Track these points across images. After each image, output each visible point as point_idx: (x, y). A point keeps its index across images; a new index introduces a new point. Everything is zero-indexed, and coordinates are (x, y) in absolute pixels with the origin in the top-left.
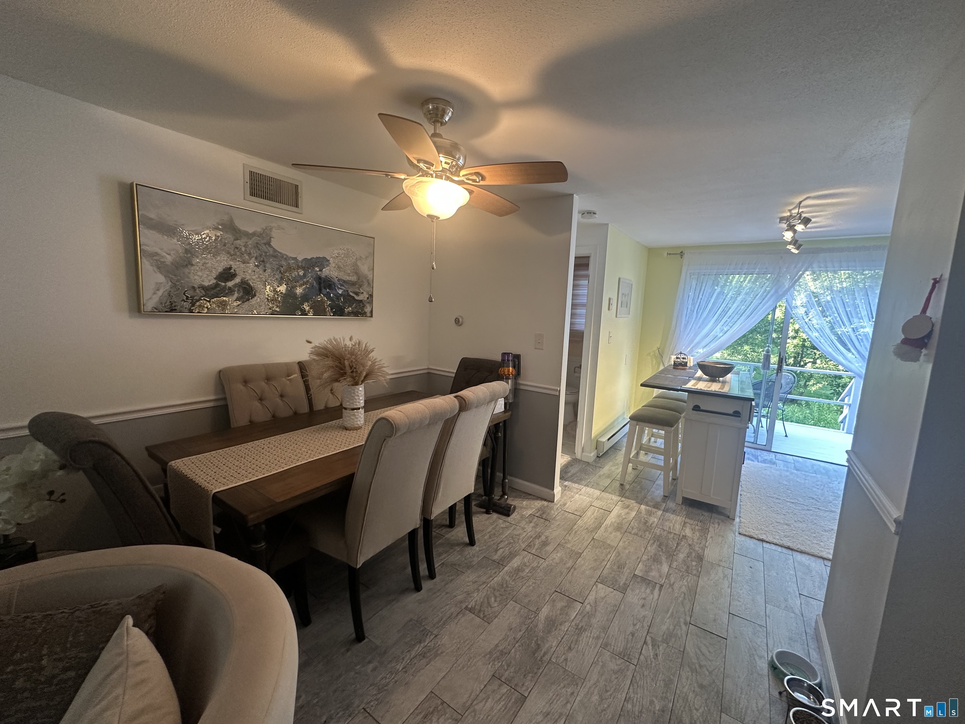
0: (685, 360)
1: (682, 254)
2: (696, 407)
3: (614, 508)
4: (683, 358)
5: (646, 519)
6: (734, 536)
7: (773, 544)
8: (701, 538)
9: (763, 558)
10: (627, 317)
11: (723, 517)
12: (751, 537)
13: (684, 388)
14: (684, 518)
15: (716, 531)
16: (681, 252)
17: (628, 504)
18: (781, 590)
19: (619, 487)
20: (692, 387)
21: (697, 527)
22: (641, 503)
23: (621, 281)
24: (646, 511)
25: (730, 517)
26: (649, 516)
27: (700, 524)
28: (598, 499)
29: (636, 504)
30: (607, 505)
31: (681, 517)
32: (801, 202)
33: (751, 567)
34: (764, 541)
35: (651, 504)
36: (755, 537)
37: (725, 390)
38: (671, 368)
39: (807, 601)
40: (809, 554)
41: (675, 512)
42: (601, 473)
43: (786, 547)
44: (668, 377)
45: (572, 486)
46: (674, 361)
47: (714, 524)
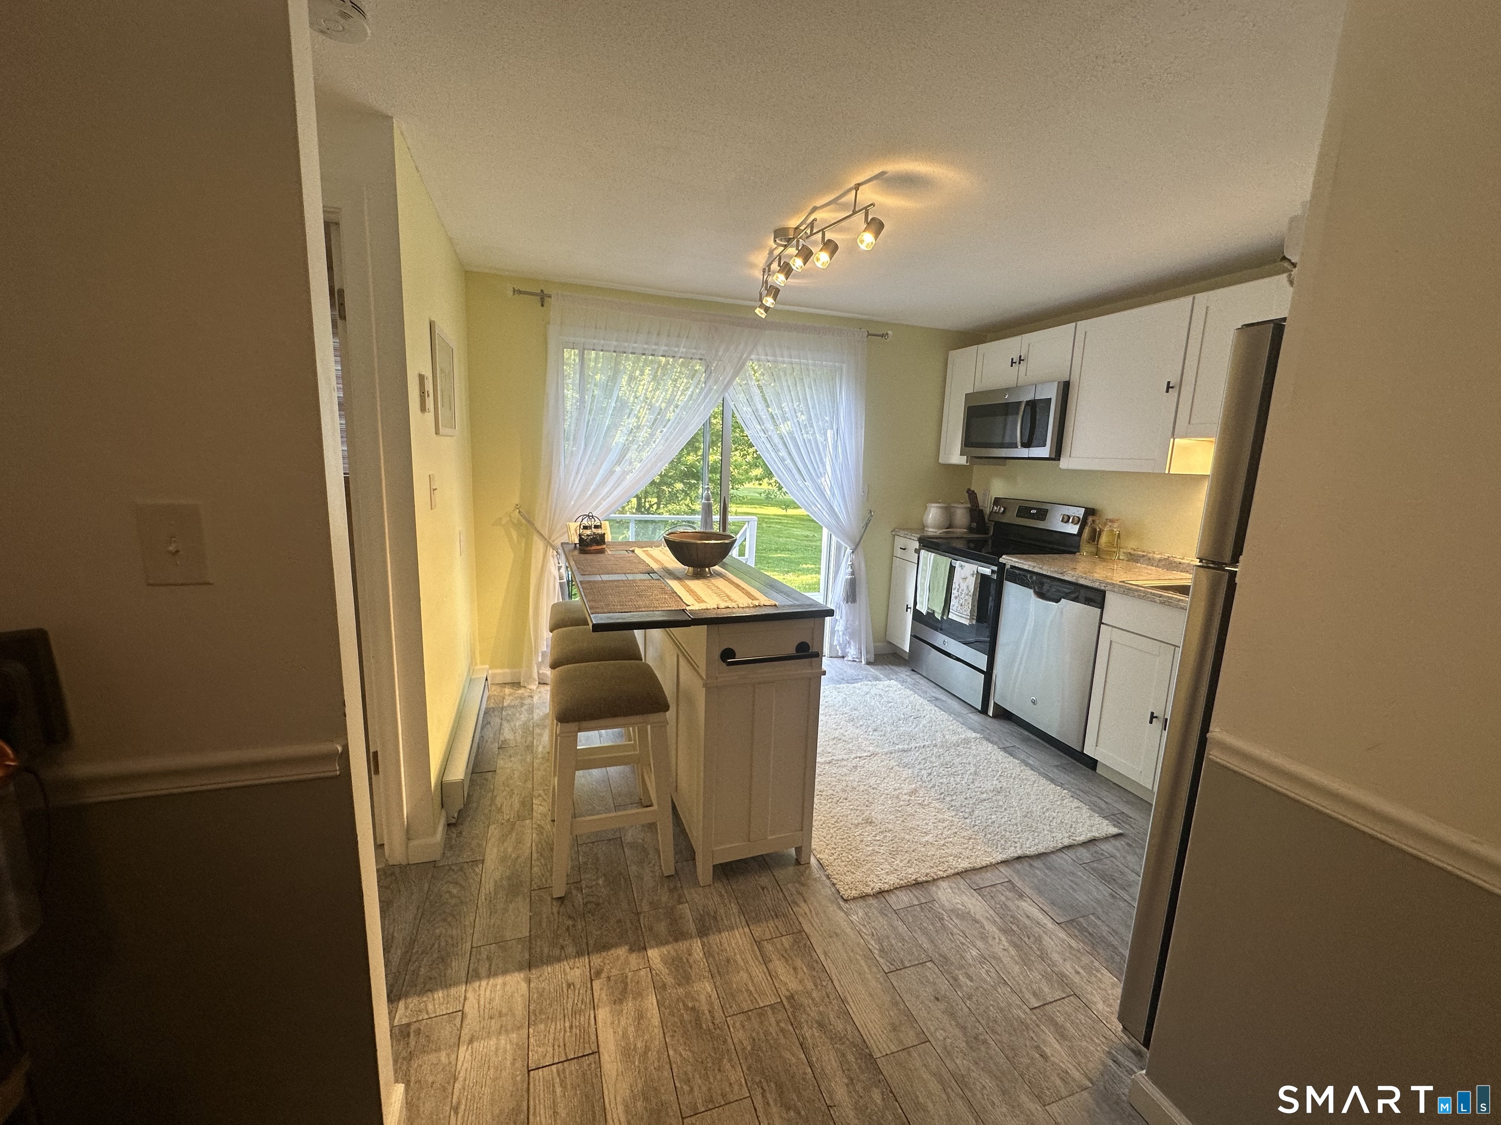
0: (599, 531)
1: (543, 298)
2: (727, 655)
3: (596, 1024)
4: (596, 527)
5: (690, 1005)
6: (846, 919)
7: (896, 888)
8: (814, 973)
9: (921, 947)
10: (453, 436)
11: (791, 869)
12: (864, 897)
13: (695, 613)
14: (747, 930)
15: (815, 924)
16: (542, 291)
17: (618, 972)
18: (1015, 1030)
19: (559, 913)
20: (703, 606)
21: (783, 939)
22: (642, 945)
23: (437, 332)
24: (671, 971)
25: (800, 861)
26: (688, 983)
27: (779, 923)
28: (533, 1018)
29: (634, 955)
30: (571, 1027)
31: (741, 930)
32: (857, 187)
33: (937, 999)
34: (883, 892)
35: (662, 928)
36: (869, 891)
37: (763, 600)
38: (576, 552)
39: (1052, 1021)
40: (943, 877)
41: (719, 918)
42: (488, 886)
43: (914, 884)
44: (613, 581)
45: (426, 1017)
46: (580, 535)
47: (798, 905)
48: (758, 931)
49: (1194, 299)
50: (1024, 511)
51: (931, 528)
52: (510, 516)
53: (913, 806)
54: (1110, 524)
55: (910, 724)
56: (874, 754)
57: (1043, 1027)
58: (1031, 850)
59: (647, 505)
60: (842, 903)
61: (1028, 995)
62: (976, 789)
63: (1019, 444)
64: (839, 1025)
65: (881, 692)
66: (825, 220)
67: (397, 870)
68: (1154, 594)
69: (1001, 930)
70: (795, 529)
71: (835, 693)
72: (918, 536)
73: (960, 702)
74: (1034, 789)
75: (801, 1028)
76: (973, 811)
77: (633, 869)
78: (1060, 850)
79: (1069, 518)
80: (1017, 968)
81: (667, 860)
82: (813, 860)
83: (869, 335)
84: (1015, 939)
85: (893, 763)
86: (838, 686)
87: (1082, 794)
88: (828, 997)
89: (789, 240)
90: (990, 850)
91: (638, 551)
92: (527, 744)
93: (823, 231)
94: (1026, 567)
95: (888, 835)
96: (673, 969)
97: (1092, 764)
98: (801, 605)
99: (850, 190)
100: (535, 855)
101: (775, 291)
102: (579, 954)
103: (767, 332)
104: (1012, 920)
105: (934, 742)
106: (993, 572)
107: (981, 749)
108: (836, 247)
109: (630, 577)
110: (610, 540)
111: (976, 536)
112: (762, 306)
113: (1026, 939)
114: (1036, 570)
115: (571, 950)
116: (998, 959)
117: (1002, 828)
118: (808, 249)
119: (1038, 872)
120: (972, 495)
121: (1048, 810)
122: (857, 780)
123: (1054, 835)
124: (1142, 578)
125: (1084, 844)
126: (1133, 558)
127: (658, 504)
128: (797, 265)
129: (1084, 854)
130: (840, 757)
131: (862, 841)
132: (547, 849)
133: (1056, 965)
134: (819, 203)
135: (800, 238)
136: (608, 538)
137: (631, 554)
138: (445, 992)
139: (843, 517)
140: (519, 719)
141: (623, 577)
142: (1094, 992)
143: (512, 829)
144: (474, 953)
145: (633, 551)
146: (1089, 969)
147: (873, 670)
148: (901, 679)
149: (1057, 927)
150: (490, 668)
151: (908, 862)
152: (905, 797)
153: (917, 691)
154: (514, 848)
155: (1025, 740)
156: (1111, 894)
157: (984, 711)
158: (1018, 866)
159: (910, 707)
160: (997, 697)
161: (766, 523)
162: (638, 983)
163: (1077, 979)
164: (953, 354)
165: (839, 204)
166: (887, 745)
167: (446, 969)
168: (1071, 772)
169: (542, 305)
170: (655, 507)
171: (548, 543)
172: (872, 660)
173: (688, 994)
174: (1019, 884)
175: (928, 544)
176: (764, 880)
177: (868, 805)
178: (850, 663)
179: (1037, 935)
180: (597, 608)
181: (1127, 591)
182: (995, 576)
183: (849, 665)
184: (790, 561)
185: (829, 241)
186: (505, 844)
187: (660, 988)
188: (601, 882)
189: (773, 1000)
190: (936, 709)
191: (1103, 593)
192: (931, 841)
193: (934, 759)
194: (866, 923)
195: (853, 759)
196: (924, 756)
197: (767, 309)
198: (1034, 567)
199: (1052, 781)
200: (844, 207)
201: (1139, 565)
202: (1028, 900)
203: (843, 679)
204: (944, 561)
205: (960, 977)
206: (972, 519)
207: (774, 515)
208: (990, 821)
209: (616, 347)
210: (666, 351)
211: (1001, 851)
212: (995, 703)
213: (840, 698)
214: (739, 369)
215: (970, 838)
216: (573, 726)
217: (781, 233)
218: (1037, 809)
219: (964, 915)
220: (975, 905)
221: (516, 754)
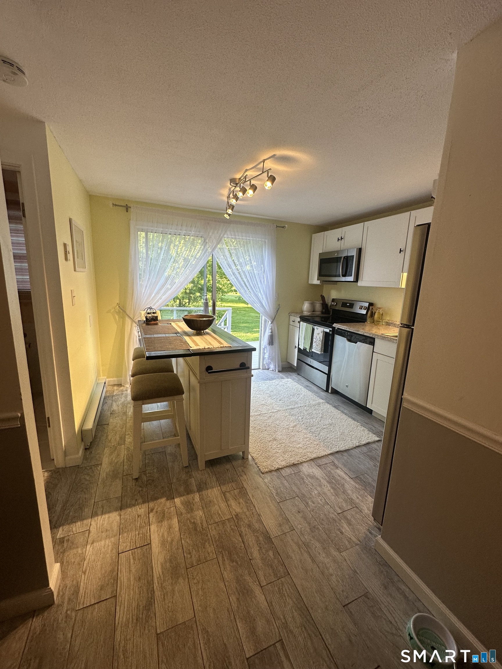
0: (155, 315)
1: (127, 208)
2: (209, 369)
3: (150, 532)
4: (154, 313)
5: (192, 521)
6: (262, 480)
7: (285, 467)
8: (248, 505)
9: (294, 491)
10: (84, 272)
11: (240, 461)
12: (271, 471)
13: (194, 351)
14: (219, 488)
15: (249, 484)
16: (126, 205)
17: (161, 509)
18: (330, 522)
19: (135, 485)
20: (198, 347)
21: (235, 491)
22: (172, 496)
23: (73, 223)
24: (184, 507)
25: (244, 458)
26: (192, 512)
27: (234, 485)
28: (121, 531)
29: (168, 502)
30: (139, 534)
31: (217, 488)
32: (264, 161)
33: (299, 512)
34: (279, 469)
35: (182, 489)
36: (273, 469)
37: (225, 344)
38: (144, 325)
39: (346, 518)
40: (305, 462)
41: (207, 483)
42: (103, 475)
43: (293, 465)
44: (159, 337)
45: (72, 534)
46: (146, 317)
47: (242, 476)
48: (224, 488)
49: (410, 212)
50: (344, 304)
51: (306, 312)
52: (115, 308)
53: (295, 432)
54: (379, 309)
55: (296, 397)
56: (279, 411)
57: (342, 521)
58: (343, 448)
59: (184, 303)
60: (261, 475)
61: (337, 508)
62: (322, 424)
63: (341, 275)
64: (257, 526)
65: (284, 384)
66: (251, 175)
67: (61, 471)
68: (394, 339)
69: (328, 482)
70: (251, 313)
71: (264, 385)
72: (300, 315)
73: (318, 387)
74: (346, 423)
75: (241, 528)
76: (320, 433)
77: (170, 464)
78: (355, 448)
79: (362, 307)
80: (333, 497)
81: (185, 460)
82: (250, 457)
83: (277, 227)
84: (333, 486)
85: (287, 414)
86: (265, 382)
87: (365, 424)
88: (253, 514)
89: (237, 184)
90: (325, 449)
91: (173, 324)
92: (124, 411)
93: (250, 180)
94: (343, 329)
95: (283, 445)
96: (186, 507)
97: (370, 411)
98: (242, 346)
99: (261, 162)
100: (125, 460)
101: (232, 207)
102: (144, 502)
103: (232, 225)
104: (332, 478)
105: (305, 404)
106: (330, 331)
107: (325, 407)
108: (256, 188)
109: (167, 335)
110: (161, 319)
111: (324, 315)
112: (227, 213)
113: (338, 485)
114: (347, 330)
115: (140, 501)
116: (324, 493)
117: (331, 440)
118: (245, 188)
119: (345, 458)
120: (323, 298)
121: (351, 431)
122: (271, 422)
123: (352, 442)
124: (390, 332)
125: (365, 445)
126: (388, 324)
127: (189, 302)
128: (240, 195)
129: (365, 449)
130: (264, 412)
131: (271, 448)
132: (130, 458)
133: (349, 495)
134: (248, 167)
135: (241, 183)
136: (159, 318)
137: (169, 325)
138: (82, 523)
139: (267, 308)
140: (121, 401)
141: (164, 335)
142: (364, 505)
143: (116, 449)
144: (95, 505)
145: (171, 324)
146: (363, 496)
147: (281, 375)
148: (293, 378)
149: (351, 480)
150: (107, 378)
151: (291, 456)
152: (291, 428)
153: (299, 383)
154: (116, 458)
155: (343, 403)
156: (374, 465)
157: (327, 391)
158: (337, 455)
159: (296, 390)
160: (333, 385)
161: (239, 310)
162: (170, 513)
163: (357, 501)
164: (313, 235)
165: (257, 168)
166: (285, 407)
167: (82, 512)
168: (361, 415)
169: (127, 212)
170: (187, 304)
171: (133, 321)
172: (281, 370)
173: (191, 517)
174: (336, 462)
175: (304, 319)
176: (228, 466)
177: (275, 432)
178: (271, 371)
179: (342, 483)
180: (149, 349)
181: (384, 338)
182: (331, 333)
183: (271, 372)
184: (248, 327)
185: (253, 185)
186: (112, 456)
187: (179, 514)
188: (155, 471)
189: (229, 517)
190: (307, 390)
191: (374, 339)
192: (300, 446)
193: (304, 412)
194: (271, 482)
195: (270, 413)
196: (300, 411)
197: (229, 215)
198: (347, 328)
199: (354, 419)
200: (259, 169)
201: (390, 327)
202: (340, 469)
203: (268, 379)
204: (310, 326)
205: (309, 502)
206: (323, 308)
207: (242, 307)
208: (326, 437)
209: (162, 231)
210: (185, 233)
211: (330, 449)
212: (332, 387)
213: (266, 387)
214: (219, 241)
215: (318, 445)
216: (140, 402)
217: (233, 181)
218: (346, 432)
219: (313, 477)
220: (317, 472)
221: (118, 416)
